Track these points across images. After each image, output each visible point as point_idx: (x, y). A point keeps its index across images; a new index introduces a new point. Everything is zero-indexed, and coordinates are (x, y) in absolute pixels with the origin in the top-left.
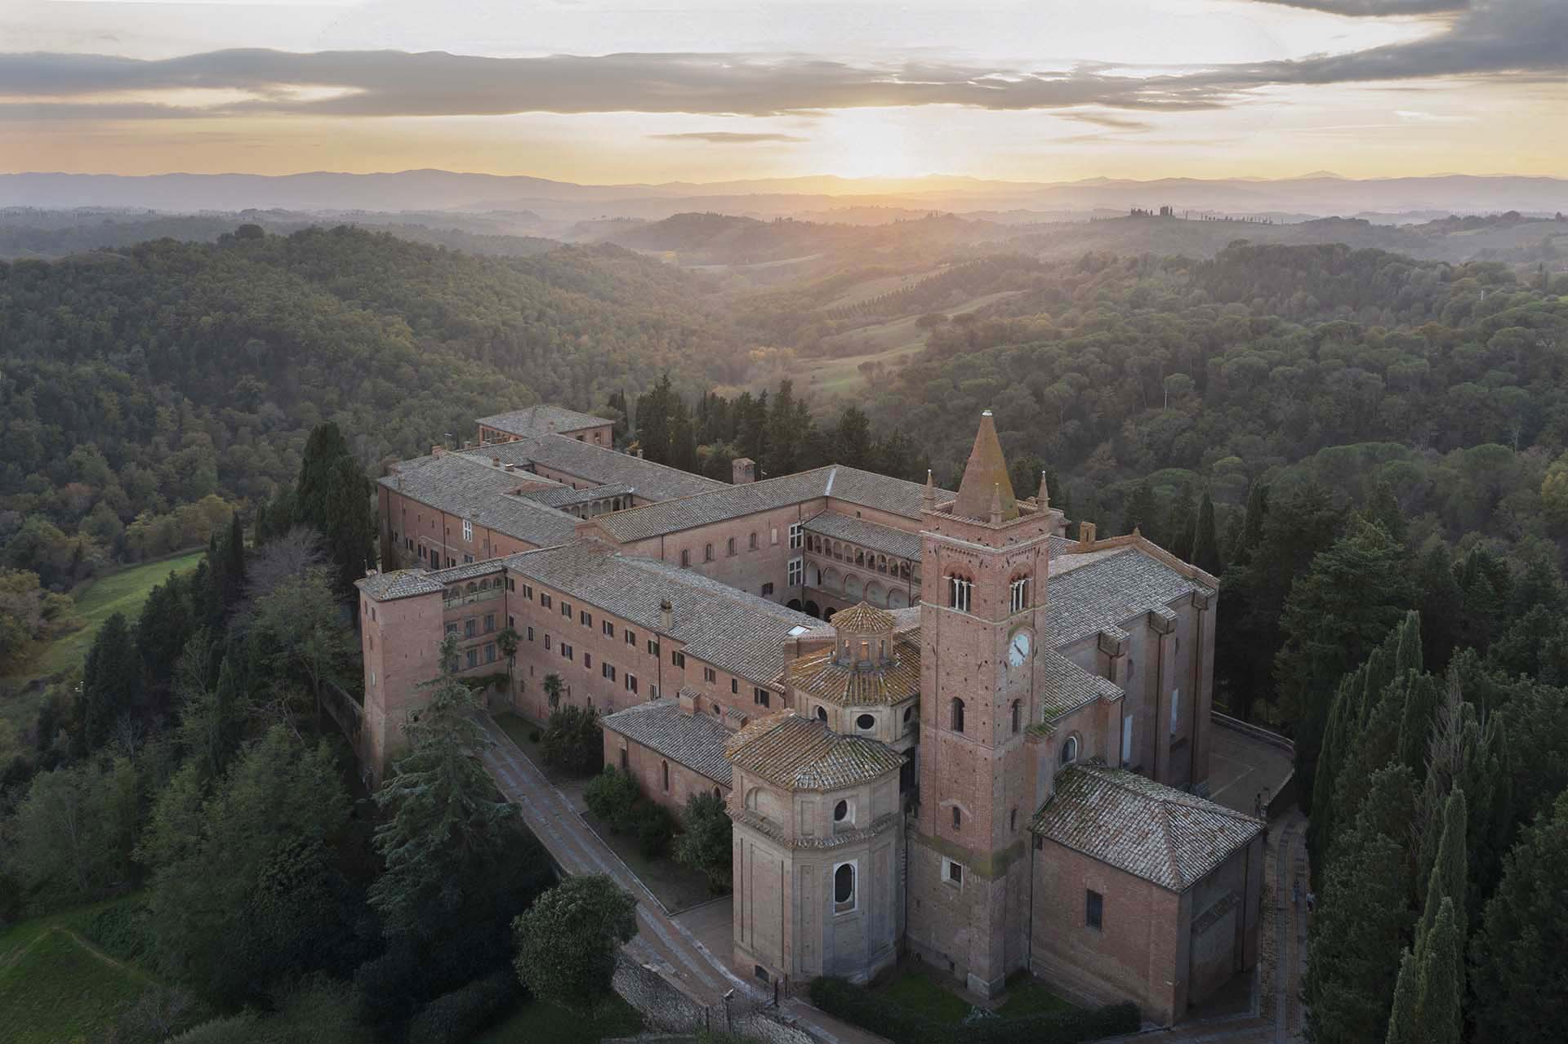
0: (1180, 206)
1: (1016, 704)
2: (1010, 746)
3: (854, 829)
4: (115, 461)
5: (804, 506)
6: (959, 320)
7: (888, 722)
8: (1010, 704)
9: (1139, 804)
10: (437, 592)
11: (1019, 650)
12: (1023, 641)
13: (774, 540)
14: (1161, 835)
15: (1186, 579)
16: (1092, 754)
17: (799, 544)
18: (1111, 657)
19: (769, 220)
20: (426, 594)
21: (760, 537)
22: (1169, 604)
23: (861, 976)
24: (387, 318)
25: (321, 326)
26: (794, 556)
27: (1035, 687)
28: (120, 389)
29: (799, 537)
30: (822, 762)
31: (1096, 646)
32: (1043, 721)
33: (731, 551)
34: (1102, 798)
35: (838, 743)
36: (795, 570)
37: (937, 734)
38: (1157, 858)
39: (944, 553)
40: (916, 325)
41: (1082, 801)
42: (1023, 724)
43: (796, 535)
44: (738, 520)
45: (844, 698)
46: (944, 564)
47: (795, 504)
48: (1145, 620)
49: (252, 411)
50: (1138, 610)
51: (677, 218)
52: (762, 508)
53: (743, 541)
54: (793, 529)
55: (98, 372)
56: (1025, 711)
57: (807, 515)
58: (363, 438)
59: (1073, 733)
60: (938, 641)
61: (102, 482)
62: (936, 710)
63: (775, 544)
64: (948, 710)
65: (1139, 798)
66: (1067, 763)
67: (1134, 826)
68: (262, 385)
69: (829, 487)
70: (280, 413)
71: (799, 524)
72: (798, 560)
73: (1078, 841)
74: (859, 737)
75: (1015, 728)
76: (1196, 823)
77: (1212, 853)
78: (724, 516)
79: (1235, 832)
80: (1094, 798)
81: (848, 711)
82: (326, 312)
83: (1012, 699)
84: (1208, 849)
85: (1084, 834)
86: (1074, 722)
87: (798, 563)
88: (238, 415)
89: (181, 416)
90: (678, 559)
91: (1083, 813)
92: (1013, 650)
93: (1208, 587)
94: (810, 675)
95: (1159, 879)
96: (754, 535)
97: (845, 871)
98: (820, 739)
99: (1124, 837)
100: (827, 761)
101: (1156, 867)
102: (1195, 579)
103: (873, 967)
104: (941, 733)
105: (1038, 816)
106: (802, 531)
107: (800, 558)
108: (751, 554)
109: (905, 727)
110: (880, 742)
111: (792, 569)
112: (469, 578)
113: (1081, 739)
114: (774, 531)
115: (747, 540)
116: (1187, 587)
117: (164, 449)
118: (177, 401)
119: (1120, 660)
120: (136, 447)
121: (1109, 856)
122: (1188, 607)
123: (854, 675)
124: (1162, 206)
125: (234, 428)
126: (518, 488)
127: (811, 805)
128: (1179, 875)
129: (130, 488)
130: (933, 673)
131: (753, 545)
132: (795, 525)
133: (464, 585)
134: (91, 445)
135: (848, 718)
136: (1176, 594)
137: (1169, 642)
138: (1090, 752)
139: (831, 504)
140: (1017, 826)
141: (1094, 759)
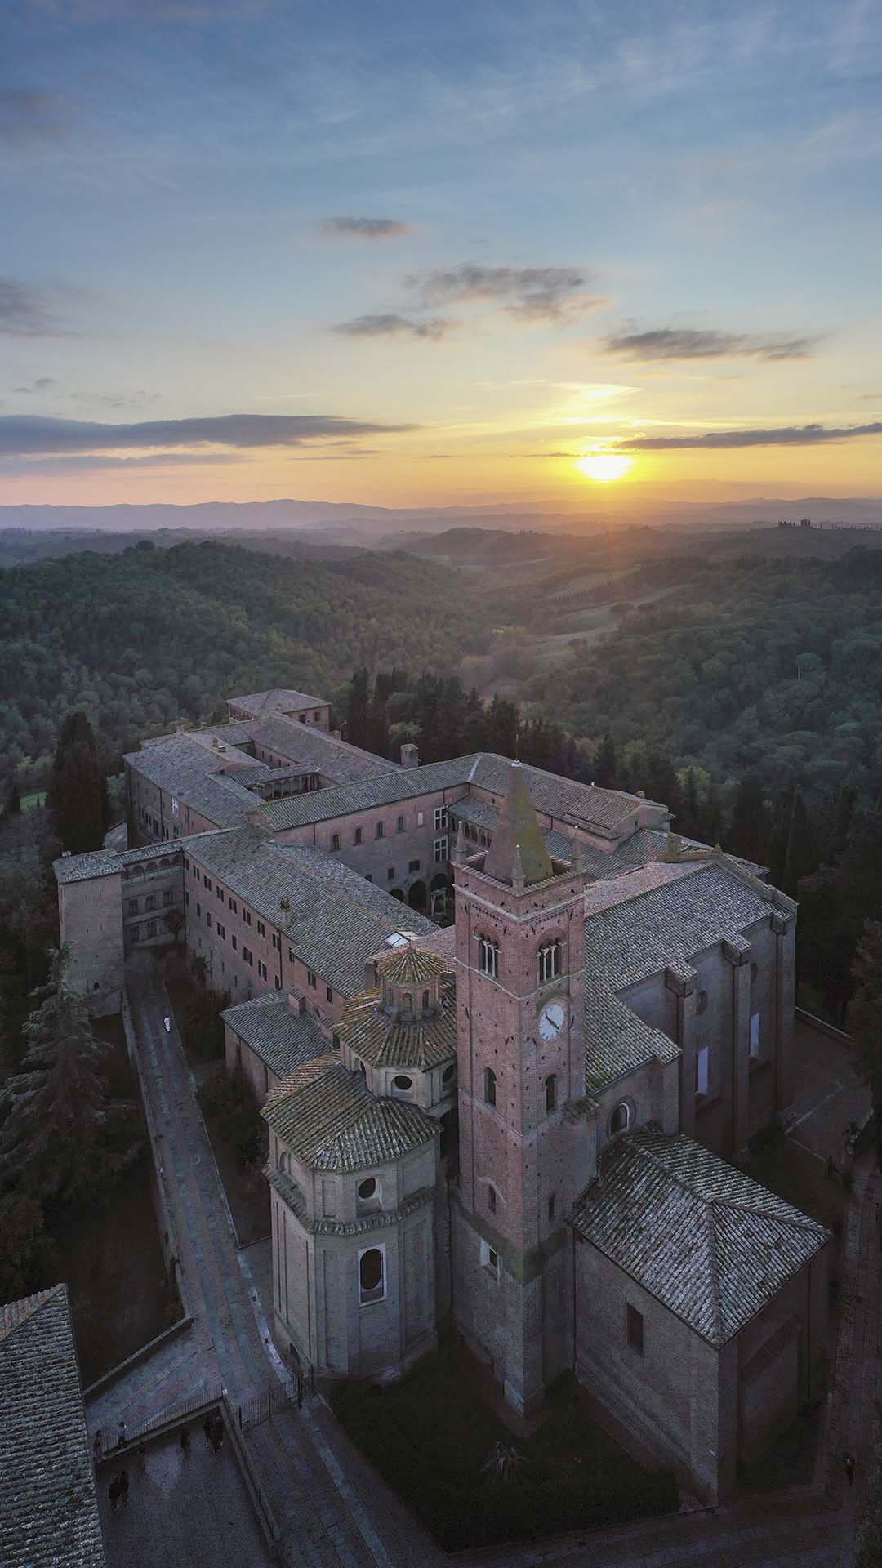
0: (816, 519)
1: (550, 1081)
2: (544, 1127)
3: (380, 1210)
4: (27, 713)
5: (448, 792)
6: (642, 608)
7: (423, 1086)
8: (543, 1081)
9: (685, 1203)
10: (116, 873)
11: (552, 1023)
12: (557, 1012)
13: (420, 822)
14: (705, 1253)
15: (764, 900)
16: (648, 1118)
17: (444, 825)
18: (678, 997)
19: (515, 532)
20: (105, 876)
21: (407, 819)
22: (743, 933)
23: (392, 1371)
24: (232, 607)
25: (183, 614)
26: (440, 835)
27: (573, 1059)
28: (38, 659)
29: (444, 819)
30: (349, 1133)
31: (662, 983)
32: (584, 1094)
33: (380, 834)
34: (648, 1188)
35: (371, 1108)
36: (441, 848)
37: (473, 1102)
38: (698, 1288)
39: (474, 911)
40: (610, 611)
41: (627, 1188)
42: (560, 1100)
43: (441, 817)
44: (386, 807)
45: (378, 1059)
46: (474, 924)
47: (440, 790)
48: (718, 950)
49: (132, 676)
50: (710, 939)
51: (452, 532)
52: (409, 794)
53: (391, 824)
54: (438, 812)
55: (25, 647)
56: (561, 1087)
57: (451, 800)
58: (207, 695)
59: (624, 1099)
60: (470, 1003)
61: (16, 729)
62: (472, 1080)
63: (421, 827)
64: (481, 1079)
65: (687, 1193)
66: (618, 1133)
67: (678, 1235)
68: (139, 656)
69: (472, 775)
70: (150, 677)
71: (443, 808)
72: (443, 839)
73: (616, 1248)
74: (395, 1099)
75: (550, 1105)
76: (749, 1235)
77: (761, 1285)
78: (373, 803)
79: (794, 1248)
80: (640, 1187)
81: (383, 1071)
82: (188, 602)
83: (545, 1075)
84: (759, 1278)
85: (622, 1239)
86: (624, 1088)
87: (444, 842)
88: (120, 678)
89: (81, 680)
90: (329, 843)
91: (626, 1207)
92: (544, 1023)
93: (786, 910)
94: (355, 1023)
95: (697, 1324)
96: (401, 819)
97: (372, 1260)
98: (353, 1101)
99: (665, 1251)
100: (354, 1132)
101: (696, 1303)
102: (774, 901)
103: (408, 1359)
104: (477, 1103)
105: (579, 1205)
106: (447, 813)
107: (445, 838)
108: (399, 835)
109: (445, 1088)
110: (416, 1106)
111: (437, 847)
112: (148, 859)
113: (633, 1105)
114: (420, 815)
115: (395, 823)
116: (765, 911)
117: (64, 703)
118: (78, 668)
119: (687, 1000)
120: (44, 703)
121: (646, 1277)
122: (767, 931)
123: (395, 1027)
124: (802, 519)
125: (115, 686)
126: (222, 768)
127: (332, 1185)
128: (720, 1321)
129: (35, 733)
130: (467, 1036)
131: (401, 829)
132: (440, 809)
133: (144, 865)
134: (12, 701)
135: (383, 1079)
136: (752, 919)
137: (744, 973)
138: (645, 1116)
139: (473, 789)
140: (557, 1213)
141: (649, 1124)
